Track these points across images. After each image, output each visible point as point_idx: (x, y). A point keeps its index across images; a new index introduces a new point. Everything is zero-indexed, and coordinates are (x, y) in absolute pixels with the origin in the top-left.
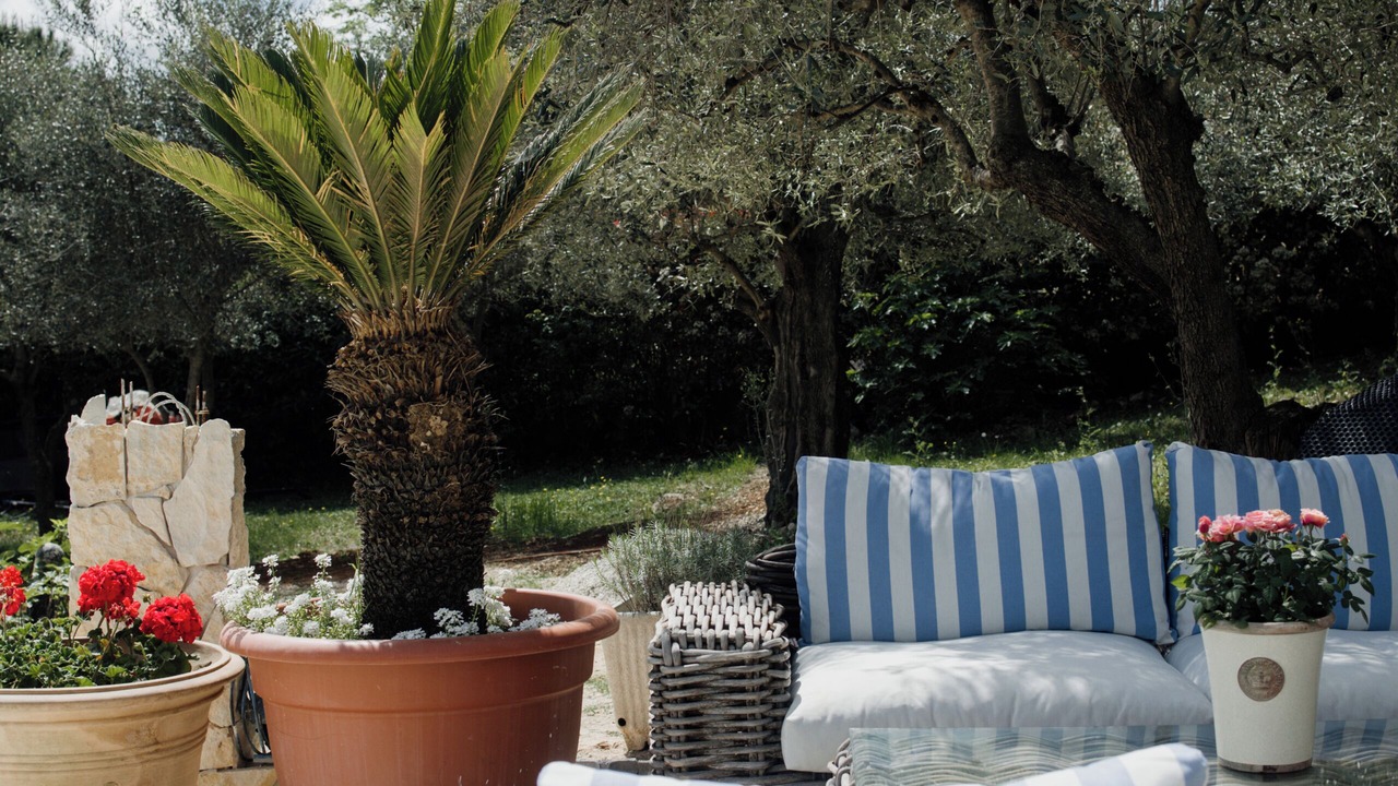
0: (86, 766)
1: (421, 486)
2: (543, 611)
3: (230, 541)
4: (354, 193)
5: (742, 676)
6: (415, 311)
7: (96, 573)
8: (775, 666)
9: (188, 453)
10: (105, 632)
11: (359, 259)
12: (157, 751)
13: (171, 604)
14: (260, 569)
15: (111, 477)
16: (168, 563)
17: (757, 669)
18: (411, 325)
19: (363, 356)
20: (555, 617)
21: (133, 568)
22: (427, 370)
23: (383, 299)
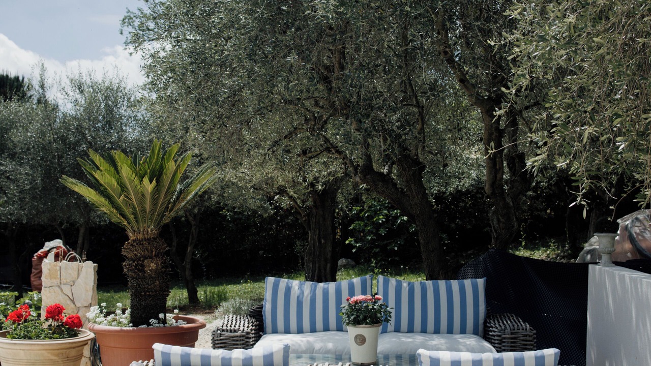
0: (47, 363)
1: (148, 284)
2: (181, 321)
3: (92, 299)
4: (130, 199)
5: (237, 341)
6: (148, 232)
7: (51, 307)
8: (247, 338)
9: (80, 271)
10: (53, 325)
11: (132, 217)
12: (68, 360)
13: (73, 317)
14: (100, 307)
15: (55, 278)
16: (72, 305)
17: (242, 338)
18: (146, 236)
19: (132, 245)
20: (185, 322)
21: (62, 306)
22: (151, 250)
23: (138, 228)
